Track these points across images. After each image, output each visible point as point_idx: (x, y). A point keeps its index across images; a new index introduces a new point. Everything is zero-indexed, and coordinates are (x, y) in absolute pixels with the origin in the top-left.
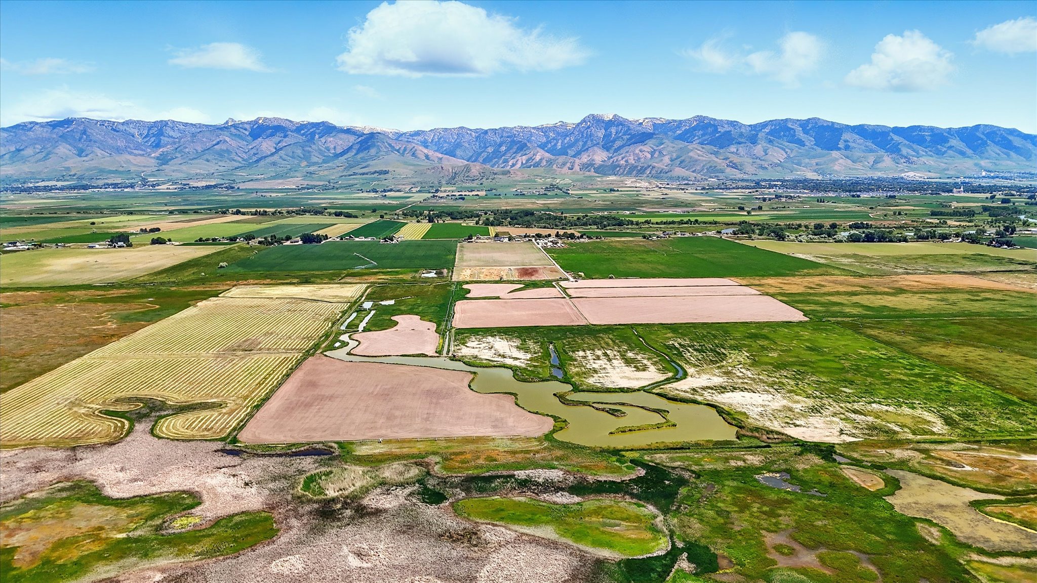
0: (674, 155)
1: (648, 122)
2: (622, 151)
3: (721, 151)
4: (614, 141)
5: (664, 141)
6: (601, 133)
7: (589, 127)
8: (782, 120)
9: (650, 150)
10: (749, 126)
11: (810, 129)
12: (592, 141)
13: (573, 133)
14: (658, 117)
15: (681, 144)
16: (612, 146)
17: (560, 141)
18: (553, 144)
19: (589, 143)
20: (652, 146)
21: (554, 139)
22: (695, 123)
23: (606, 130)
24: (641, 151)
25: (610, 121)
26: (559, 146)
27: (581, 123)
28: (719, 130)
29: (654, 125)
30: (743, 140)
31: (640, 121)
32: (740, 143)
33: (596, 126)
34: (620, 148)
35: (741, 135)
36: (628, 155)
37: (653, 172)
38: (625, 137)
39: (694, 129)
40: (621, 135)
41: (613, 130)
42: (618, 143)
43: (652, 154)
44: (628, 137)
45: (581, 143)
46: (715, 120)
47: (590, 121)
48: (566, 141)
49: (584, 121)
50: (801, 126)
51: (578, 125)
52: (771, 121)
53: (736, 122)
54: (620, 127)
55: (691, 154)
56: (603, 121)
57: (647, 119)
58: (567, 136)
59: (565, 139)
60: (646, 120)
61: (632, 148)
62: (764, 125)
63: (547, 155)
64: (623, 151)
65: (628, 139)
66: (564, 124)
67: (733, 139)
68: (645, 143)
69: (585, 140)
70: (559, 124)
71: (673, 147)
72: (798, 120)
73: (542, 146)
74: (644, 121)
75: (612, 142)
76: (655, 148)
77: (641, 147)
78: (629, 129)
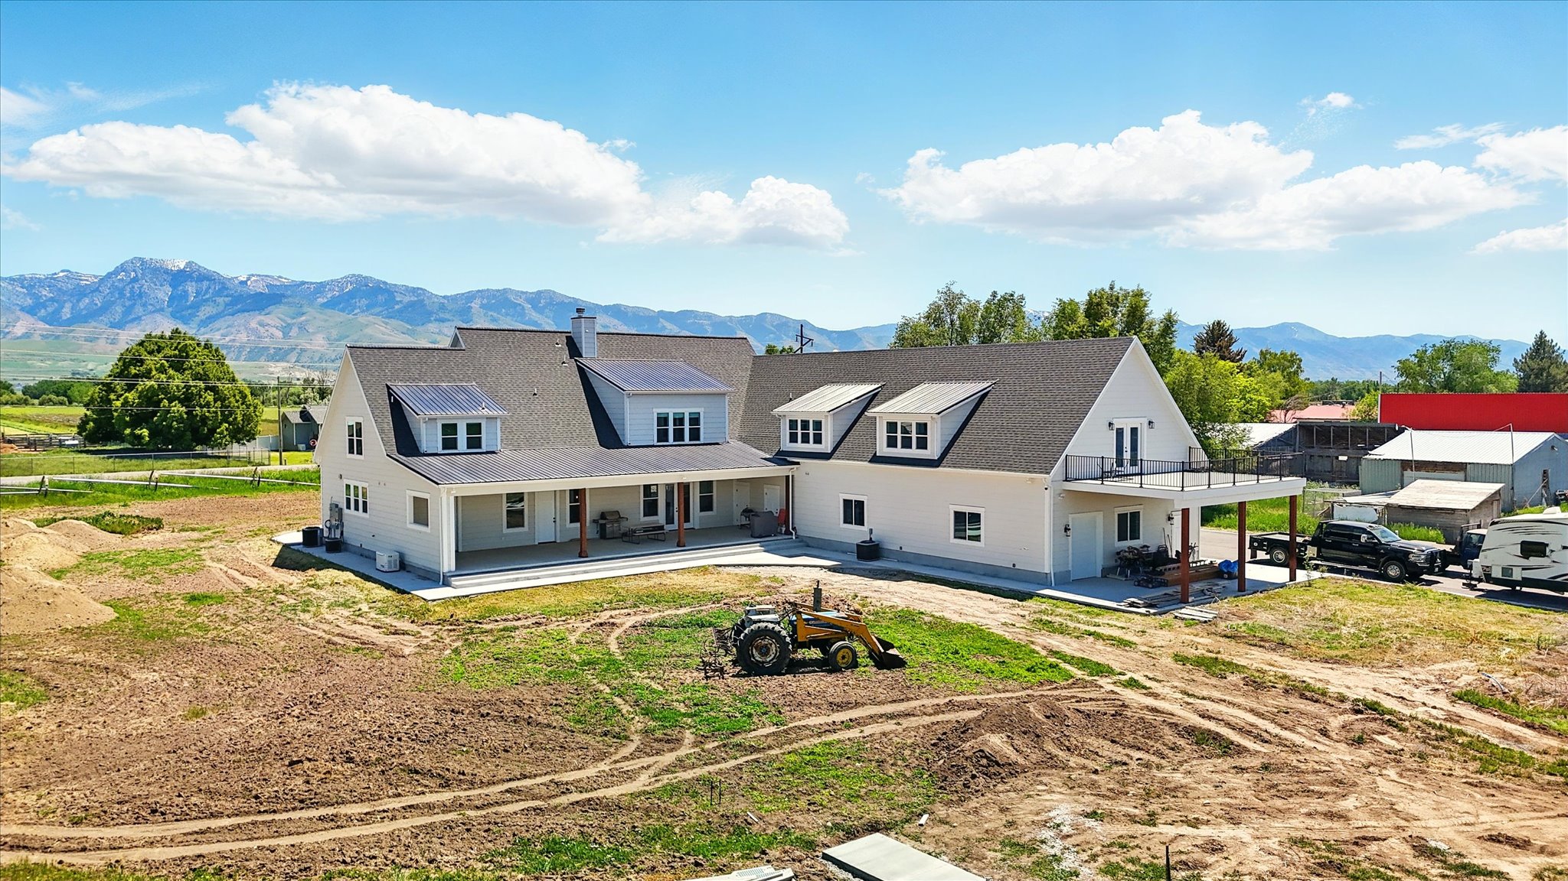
0: (334, 333)
1: (256, 281)
2: (217, 324)
3: (419, 329)
4: (196, 306)
5: (305, 309)
6: (164, 293)
7: (135, 280)
8: (498, 291)
9: (278, 323)
10: (444, 297)
11: (544, 307)
12: (144, 305)
13: (97, 290)
14: (276, 274)
15: (338, 317)
16: (194, 315)
17: (68, 306)
18: (50, 310)
19: (139, 310)
20: (282, 316)
21: (52, 299)
22: (350, 287)
23: (174, 287)
24: (262, 325)
25: (180, 271)
26: (66, 313)
27: (116, 272)
28: (398, 299)
29: (269, 286)
30: (447, 316)
31: (242, 279)
32: (443, 321)
33: (151, 279)
34: (211, 319)
35: (442, 307)
36: (233, 330)
37: (303, 359)
38: (220, 300)
39: (352, 294)
40: (207, 296)
41: (191, 288)
42: (206, 311)
43: (286, 330)
44: (227, 299)
45: (119, 309)
46: (385, 283)
47: (134, 271)
48: (82, 305)
49: (122, 268)
50: (528, 301)
51: (109, 275)
52: (479, 291)
53: (421, 289)
54: (205, 284)
55: (368, 331)
56: (167, 272)
57: (253, 275)
58: (85, 296)
59: (78, 301)
60: (253, 278)
61: (240, 319)
62: (471, 296)
63: (41, 325)
64: (219, 323)
65: (227, 305)
66: (70, 275)
67: (430, 313)
68: (267, 311)
69: (128, 303)
70: (61, 274)
71: (326, 321)
72: (522, 292)
73: (31, 311)
74: (249, 279)
75: (190, 307)
76: (289, 321)
77: (262, 318)
78: (224, 288)
